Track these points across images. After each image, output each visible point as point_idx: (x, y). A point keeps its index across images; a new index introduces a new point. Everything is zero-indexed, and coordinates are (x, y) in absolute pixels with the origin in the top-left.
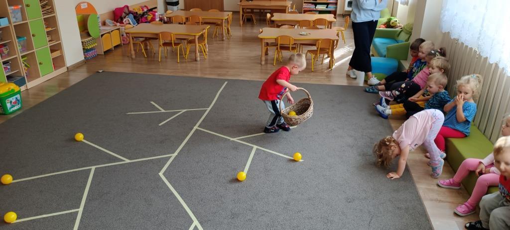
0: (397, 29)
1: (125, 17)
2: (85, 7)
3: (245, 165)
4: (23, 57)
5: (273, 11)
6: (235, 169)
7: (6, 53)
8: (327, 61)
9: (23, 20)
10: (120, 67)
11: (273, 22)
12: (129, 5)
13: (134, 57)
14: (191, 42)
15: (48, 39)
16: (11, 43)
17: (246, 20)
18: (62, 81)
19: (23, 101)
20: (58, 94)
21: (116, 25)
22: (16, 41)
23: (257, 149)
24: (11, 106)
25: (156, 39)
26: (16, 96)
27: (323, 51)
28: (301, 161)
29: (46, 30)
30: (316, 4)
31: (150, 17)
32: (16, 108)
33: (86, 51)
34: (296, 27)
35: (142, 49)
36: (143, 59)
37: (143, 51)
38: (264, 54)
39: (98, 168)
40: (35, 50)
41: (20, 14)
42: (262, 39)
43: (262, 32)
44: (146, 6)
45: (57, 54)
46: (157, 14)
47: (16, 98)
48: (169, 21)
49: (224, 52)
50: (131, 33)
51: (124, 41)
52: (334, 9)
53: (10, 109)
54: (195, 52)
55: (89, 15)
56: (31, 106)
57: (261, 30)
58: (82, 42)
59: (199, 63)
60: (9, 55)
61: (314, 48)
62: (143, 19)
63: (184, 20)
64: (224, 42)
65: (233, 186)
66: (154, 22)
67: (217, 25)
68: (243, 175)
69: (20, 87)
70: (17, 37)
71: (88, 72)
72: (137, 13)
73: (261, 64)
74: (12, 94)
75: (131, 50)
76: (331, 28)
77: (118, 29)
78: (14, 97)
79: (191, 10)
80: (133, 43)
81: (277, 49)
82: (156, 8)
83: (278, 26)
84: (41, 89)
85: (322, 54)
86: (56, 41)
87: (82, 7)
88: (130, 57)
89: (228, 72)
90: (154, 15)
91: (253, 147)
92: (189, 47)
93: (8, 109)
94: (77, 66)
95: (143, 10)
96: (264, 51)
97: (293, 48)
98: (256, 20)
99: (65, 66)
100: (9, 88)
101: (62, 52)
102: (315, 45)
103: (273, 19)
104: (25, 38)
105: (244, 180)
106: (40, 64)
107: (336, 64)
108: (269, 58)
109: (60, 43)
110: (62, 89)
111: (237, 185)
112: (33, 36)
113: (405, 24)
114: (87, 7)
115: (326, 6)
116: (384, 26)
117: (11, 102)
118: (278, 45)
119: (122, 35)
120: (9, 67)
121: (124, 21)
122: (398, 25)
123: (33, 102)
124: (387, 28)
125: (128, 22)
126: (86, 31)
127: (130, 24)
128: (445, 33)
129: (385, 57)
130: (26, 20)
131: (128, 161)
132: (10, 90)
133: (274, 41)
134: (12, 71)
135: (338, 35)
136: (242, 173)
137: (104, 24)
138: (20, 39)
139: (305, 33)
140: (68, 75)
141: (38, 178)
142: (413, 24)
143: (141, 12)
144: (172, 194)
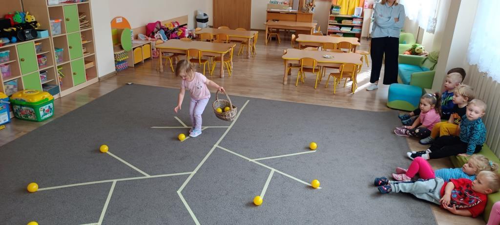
0: (421, 56)
1: (156, 32)
2: (120, 22)
3: (262, 189)
4: (59, 67)
5: (298, 32)
6: (251, 193)
7: (44, 63)
8: (349, 84)
9: (62, 33)
10: (149, 80)
11: (298, 42)
12: (161, 21)
13: (162, 70)
14: (217, 59)
15: (83, 51)
16: (50, 54)
17: (271, 39)
18: (93, 91)
19: (55, 110)
20: (88, 104)
21: (147, 40)
22: (54, 52)
23: (275, 172)
24: (44, 114)
25: (184, 55)
26: (49, 105)
27: (345, 74)
28: (319, 188)
29: (82, 43)
30: (340, 27)
31: (179, 33)
32: (48, 116)
33: (117, 63)
34: (320, 48)
35: (170, 64)
36: (171, 73)
37: (171, 65)
38: (286, 74)
39: (119, 181)
40: (70, 61)
41: (59, 27)
42: (285, 60)
43: (286, 53)
44: (177, 22)
45: (90, 65)
46: (186, 30)
47: (49, 107)
48: (197, 38)
49: (248, 70)
50: (161, 48)
51: (154, 54)
52: (358, 32)
53: (43, 116)
54: (221, 68)
55: (123, 29)
56: (62, 115)
57: (285, 51)
58: (115, 55)
59: (223, 79)
60: (46, 65)
61: (337, 71)
62: (174, 35)
63: (212, 38)
64: (248, 60)
65: (249, 210)
66: (183, 39)
67: (244, 43)
68: (259, 200)
69: (53, 95)
70: (55, 48)
71: (118, 84)
72: (168, 28)
73: (284, 84)
74: (45, 102)
75: (159, 65)
76: (354, 52)
77: (149, 44)
78: (47, 105)
79: (219, 28)
80: (163, 59)
81: (300, 70)
82: (186, 25)
83: (303, 47)
84: (72, 98)
85: (344, 77)
86: (91, 53)
87: (117, 22)
88: (158, 70)
89: (250, 90)
90: (184, 31)
91: (271, 170)
92: (215, 64)
93: (41, 116)
94: (108, 77)
95: (174, 26)
96: (287, 71)
97: (316, 70)
98: (281, 39)
99: (96, 76)
100: (44, 97)
101: (95, 64)
102: (338, 68)
103: (297, 40)
104: (63, 49)
105: (260, 205)
106: (74, 74)
107: (358, 89)
108: (291, 78)
109: (94, 55)
110: (93, 99)
111: (253, 209)
112: (70, 47)
113: (431, 52)
114: (122, 21)
115: (351, 28)
116: (408, 52)
117: (44, 110)
118: (301, 66)
119: (153, 49)
120: (45, 76)
121: (155, 36)
122: (423, 52)
123: (64, 111)
124: (411, 54)
125: (159, 37)
126: (120, 44)
127: (160, 39)
128: (473, 65)
129: (409, 84)
130: (65, 33)
131: (148, 176)
132: (44, 98)
133: (297, 63)
134: (48, 79)
135: (361, 59)
136: (259, 197)
137: (136, 38)
138: (57, 51)
139: (329, 56)
140: (99, 86)
141: (62, 188)
142: (439, 53)
143: (172, 28)
144: (188, 214)
